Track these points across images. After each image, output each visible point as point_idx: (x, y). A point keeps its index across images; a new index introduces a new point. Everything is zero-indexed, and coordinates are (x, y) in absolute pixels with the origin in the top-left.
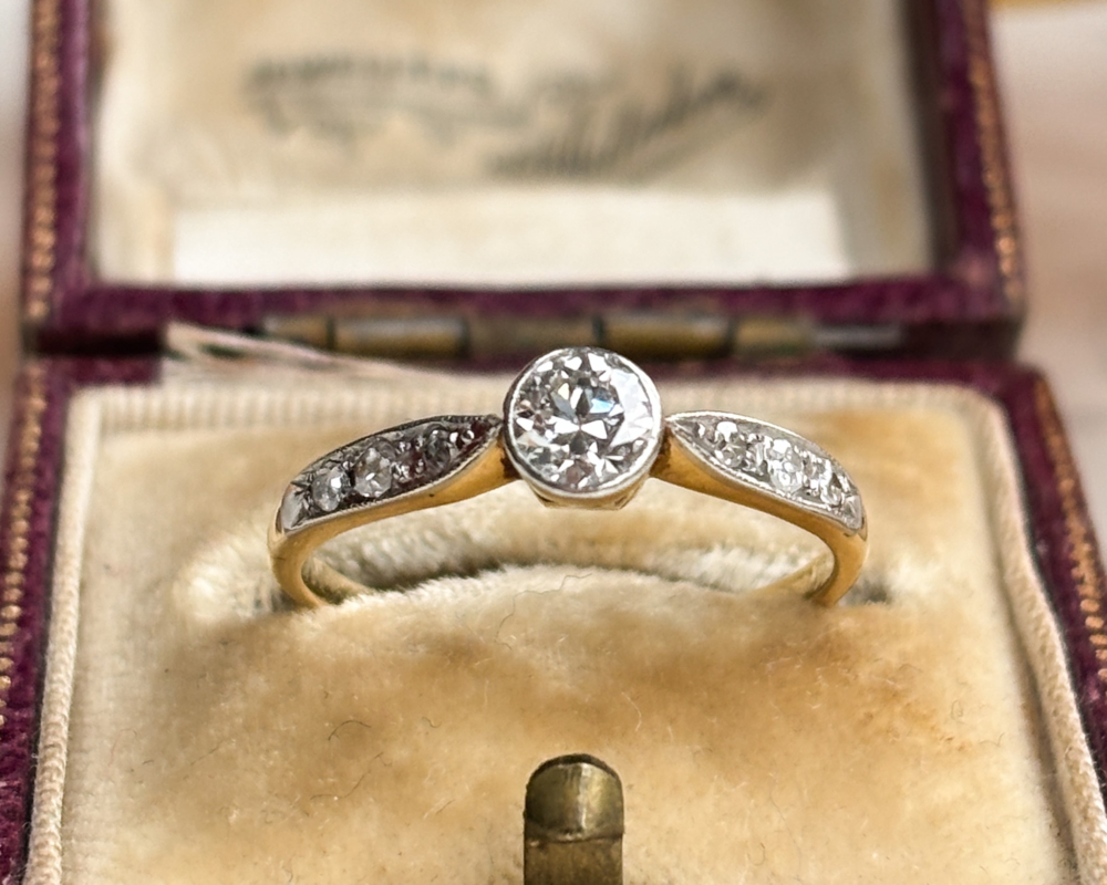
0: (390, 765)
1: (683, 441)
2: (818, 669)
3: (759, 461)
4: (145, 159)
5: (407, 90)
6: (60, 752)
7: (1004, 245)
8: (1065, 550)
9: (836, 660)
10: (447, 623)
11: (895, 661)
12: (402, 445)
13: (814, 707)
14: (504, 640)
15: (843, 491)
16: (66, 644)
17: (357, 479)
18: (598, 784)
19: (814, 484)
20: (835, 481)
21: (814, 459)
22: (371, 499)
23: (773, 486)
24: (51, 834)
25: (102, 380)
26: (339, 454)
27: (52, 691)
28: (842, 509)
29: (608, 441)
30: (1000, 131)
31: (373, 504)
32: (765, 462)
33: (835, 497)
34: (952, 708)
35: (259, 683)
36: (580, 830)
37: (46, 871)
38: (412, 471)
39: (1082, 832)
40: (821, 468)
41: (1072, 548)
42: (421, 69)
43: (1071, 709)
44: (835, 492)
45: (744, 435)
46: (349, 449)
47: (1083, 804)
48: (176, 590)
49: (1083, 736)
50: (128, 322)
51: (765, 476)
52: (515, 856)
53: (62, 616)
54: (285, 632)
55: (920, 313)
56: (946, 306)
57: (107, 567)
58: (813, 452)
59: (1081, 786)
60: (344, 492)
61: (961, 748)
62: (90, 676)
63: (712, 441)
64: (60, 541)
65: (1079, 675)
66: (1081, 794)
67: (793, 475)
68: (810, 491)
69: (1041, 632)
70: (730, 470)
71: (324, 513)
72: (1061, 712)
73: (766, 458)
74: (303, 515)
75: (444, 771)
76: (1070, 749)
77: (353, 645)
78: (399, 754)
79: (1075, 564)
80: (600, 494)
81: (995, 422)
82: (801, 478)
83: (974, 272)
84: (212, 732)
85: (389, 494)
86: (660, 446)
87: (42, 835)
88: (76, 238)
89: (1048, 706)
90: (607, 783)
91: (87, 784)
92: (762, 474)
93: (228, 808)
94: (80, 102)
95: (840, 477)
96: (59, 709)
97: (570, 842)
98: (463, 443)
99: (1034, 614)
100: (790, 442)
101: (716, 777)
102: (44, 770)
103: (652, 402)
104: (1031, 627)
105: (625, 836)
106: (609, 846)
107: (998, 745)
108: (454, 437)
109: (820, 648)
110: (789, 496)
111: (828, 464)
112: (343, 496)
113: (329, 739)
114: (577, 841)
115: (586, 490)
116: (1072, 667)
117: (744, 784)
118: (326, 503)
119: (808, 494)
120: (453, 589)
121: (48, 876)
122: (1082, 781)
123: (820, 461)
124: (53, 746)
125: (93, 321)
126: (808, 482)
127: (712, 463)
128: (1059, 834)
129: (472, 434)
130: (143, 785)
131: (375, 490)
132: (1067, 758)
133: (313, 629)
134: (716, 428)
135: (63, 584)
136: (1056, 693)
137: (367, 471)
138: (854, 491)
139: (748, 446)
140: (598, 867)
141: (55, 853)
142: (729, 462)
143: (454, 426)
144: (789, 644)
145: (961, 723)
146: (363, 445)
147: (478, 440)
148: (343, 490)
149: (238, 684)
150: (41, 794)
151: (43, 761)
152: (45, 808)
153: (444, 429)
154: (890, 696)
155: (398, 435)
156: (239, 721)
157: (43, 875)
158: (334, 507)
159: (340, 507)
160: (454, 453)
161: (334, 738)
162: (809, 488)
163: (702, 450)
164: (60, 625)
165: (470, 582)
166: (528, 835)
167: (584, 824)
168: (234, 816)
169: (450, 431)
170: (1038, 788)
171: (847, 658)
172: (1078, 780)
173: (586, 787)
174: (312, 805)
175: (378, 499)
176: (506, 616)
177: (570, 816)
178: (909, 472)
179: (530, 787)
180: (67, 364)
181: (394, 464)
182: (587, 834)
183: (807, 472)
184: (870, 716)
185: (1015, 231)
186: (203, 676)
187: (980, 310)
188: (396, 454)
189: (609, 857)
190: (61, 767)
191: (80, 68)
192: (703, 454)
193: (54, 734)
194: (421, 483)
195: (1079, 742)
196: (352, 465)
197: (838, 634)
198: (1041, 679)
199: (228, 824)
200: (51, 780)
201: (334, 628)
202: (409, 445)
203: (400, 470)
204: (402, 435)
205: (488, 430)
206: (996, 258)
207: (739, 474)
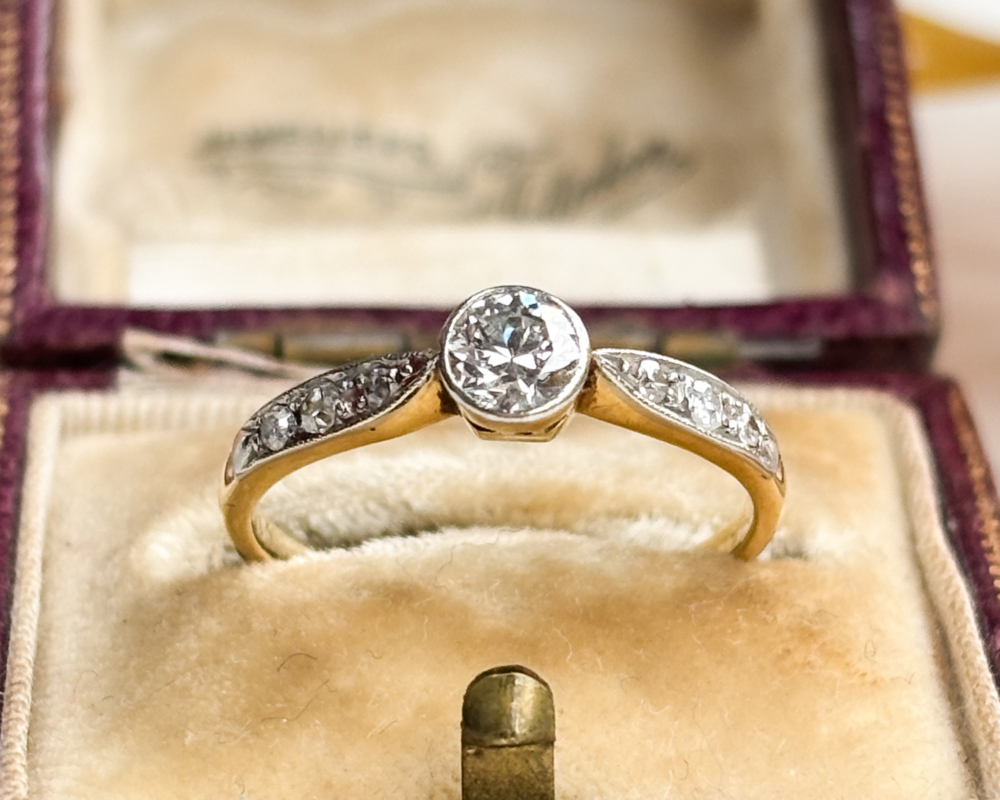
0: (336, 691)
1: (608, 374)
2: (738, 611)
3: (681, 399)
4: (102, 200)
5: (351, 157)
6: (26, 689)
7: (919, 268)
8: (975, 525)
9: (755, 603)
10: (389, 572)
11: (812, 607)
12: (345, 384)
13: (735, 643)
14: (442, 584)
15: (760, 434)
16: (30, 601)
17: (303, 417)
18: (531, 692)
19: (733, 424)
20: (752, 423)
21: (732, 401)
22: (316, 436)
23: (693, 422)
24: (17, 754)
25: (61, 388)
26: (287, 397)
27: (18, 639)
28: (759, 450)
29: (537, 372)
30: (915, 165)
31: (319, 440)
32: (686, 399)
33: (753, 439)
34: (866, 648)
35: (212, 624)
36: (513, 734)
37: (13, 783)
38: (355, 406)
39: (988, 752)
40: (740, 410)
41: (982, 524)
42: (364, 137)
43: (978, 653)
44: (753, 434)
45: (667, 374)
46: (295, 391)
47: (988, 730)
48: (133, 554)
49: (990, 675)
50: (85, 338)
51: (687, 412)
52: (453, 772)
53: (25, 579)
54: (236, 582)
55: (839, 330)
56: (865, 323)
57: (68, 544)
58: (732, 395)
59: (987, 715)
60: (290, 431)
61: (874, 683)
62: (53, 635)
63: (636, 376)
64: (24, 518)
65: (987, 628)
66: (986, 721)
67: (712, 412)
68: (728, 430)
69: (951, 591)
70: (653, 404)
71: (271, 452)
72: (969, 656)
73: (687, 396)
74: (254, 456)
75: (386, 695)
76: (978, 685)
77: (300, 590)
78: (343, 682)
79: (984, 537)
80: (531, 418)
81: (910, 422)
82: (720, 417)
83: (890, 291)
84: (167, 668)
85: (334, 429)
86: (586, 377)
87: (9, 755)
88: (37, 262)
89: (957, 651)
90: (538, 691)
91: (50, 721)
92: (683, 410)
93: (183, 731)
94: (39, 142)
95: (758, 422)
96: (24, 654)
97: (503, 746)
98: (403, 377)
99: (945, 576)
100: (710, 383)
101: (642, 702)
102: (10, 703)
103: (579, 335)
104: (942, 588)
105: (556, 744)
106: (541, 753)
107: (910, 683)
108: (393, 372)
109: (741, 593)
110: (709, 432)
111: (746, 407)
112: (290, 435)
113: (279, 670)
114: (512, 745)
115: (518, 414)
116: (980, 621)
117: (668, 708)
118: (275, 443)
119: (727, 432)
120: (395, 546)
121: (15, 787)
122: (989, 711)
123: (739, 404)
124: (19, 683)
125: (53, 338)
126: (727, 421)
127: (636, 396)
128: (967, 761)
129: (410, 369)
130: (103, 717)
131: (319, 427)
132: (974, 693)
133: (261, 579)
134: (639, 366)
135: (27, 553)
136: (964, 640)
137: (312, 410)
138: (770, 435)
139: (670, 383)
140: (532, 775)
141: (21, 770)
142: (652, 397)
143: (394, 363)
144: (712, 589)
145: (874, 662)
146: (308, 387)
147: (416, 374)
148: (290, 430)
149: (192, 627)
150: (7, 722)
151: (9, 697)
152: (10, 733)
153: (383, 366)
154: (807, 635)
155: (341, 375)
156: (193, 657)
157: (9, 786)
158: (282, 445)
159: (287, 445)
160: (394, 387)
161: (282, 670)
162: (728, 427)
163: (626, 384)
164: (23, 587)
165: (410, 539)
166: (465, 743)
167: (517, 730)
168: (190, 737)
169: (389, 368)
170: (948, 722)
171: (766, 602)
172: (985, 710)
173: (519, 694)
174: (262, 727)
175: (323, 435)
176: (445, 564)
177: (504, 720)
178: (827, 457)
179: (466, 698)
180: (27, 377)
181: (338, 401)
182: (521, 739)
183: (727, 412)
184: (788, 652)
185: (930, 256)
186: (160, 623)
187: (896, 327)
188: (340, 393)
189: (541, 765)
190: (26, 701)
191: (40, 111)
192: (627, 387)
193: (20, 674)
194: (364, 417)
195: (985, 680)
196: (298, 405)
197: (758, 582)
198: (951, 630)
199: (184, 745)
200: (17, 711)
201: (282, 578)
202: (351, 384)
203: (343, 407)
204: (344, 375)
205: (426, 365)
206: (912, 278)
207: (662, 409)
